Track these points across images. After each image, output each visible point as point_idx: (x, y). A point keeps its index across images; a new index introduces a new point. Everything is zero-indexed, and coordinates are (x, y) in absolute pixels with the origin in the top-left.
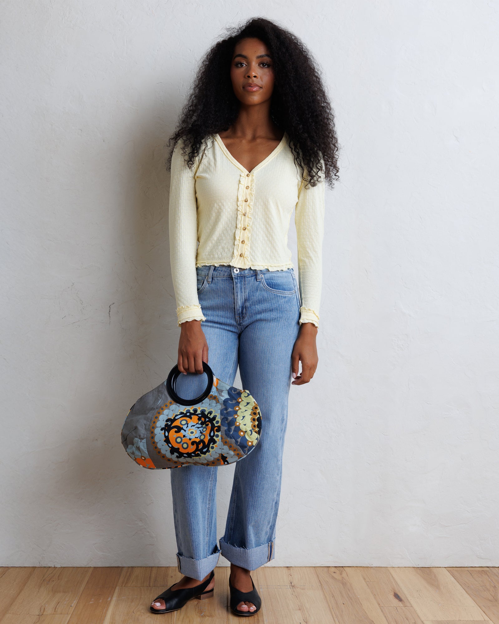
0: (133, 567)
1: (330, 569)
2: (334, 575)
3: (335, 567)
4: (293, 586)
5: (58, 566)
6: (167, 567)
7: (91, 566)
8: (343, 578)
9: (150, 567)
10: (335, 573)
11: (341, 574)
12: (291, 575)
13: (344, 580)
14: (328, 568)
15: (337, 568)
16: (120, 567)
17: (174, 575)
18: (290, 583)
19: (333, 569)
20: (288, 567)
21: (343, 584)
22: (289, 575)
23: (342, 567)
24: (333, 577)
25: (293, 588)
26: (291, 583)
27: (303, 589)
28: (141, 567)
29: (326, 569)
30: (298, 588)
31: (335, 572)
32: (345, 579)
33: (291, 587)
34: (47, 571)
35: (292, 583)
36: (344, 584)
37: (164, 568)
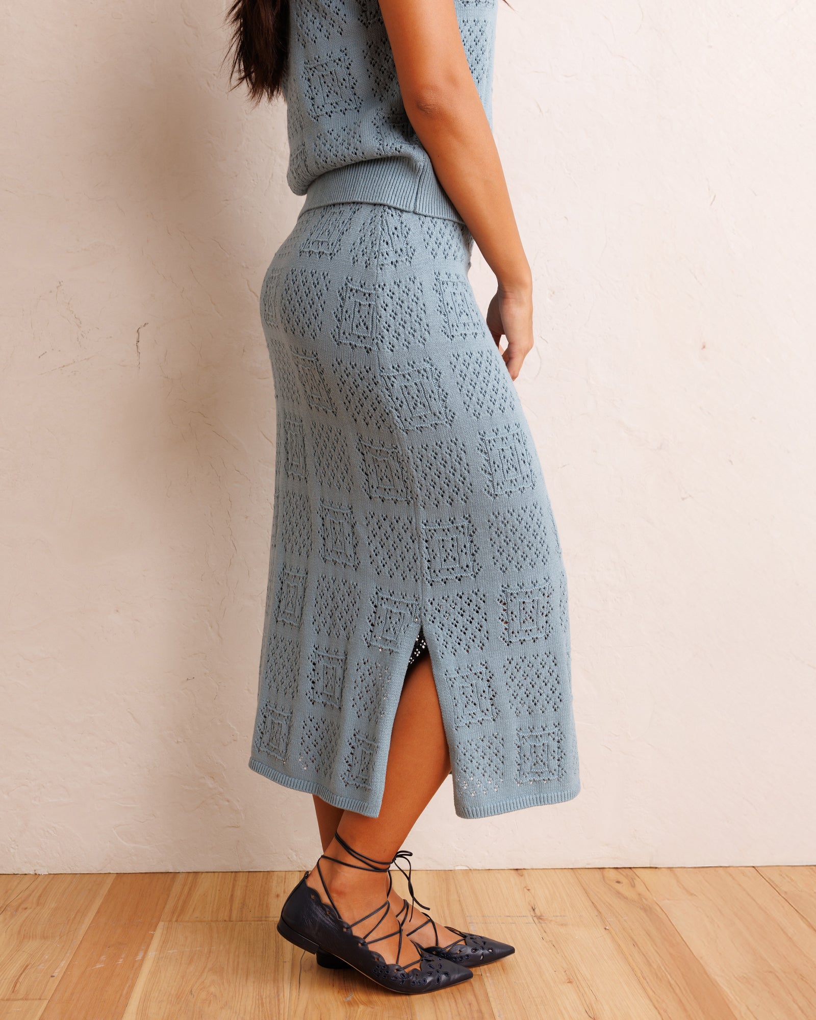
0: (197, 872)
1: (606, 871)
2: (618, 887)
3: (614, 868)
4: (540, 918)
5: (43, 871)
6: (268, 872)
7: (111, 872)
8: (639, 894)
9: (232, 872)
10: (618, 882)
11: (633, 886)
12: (528, 890)
13: (644, 900)
14: (602, 870)
15: (619, 870)
16: (170, 873)
17: (283, 890)
18: (532, 910)
19: (613, 875)
20: (517, 869)
21: (645, 910)
22: (525, 889)
23: (630, 868)
24: (618, 894)
25: (540, 921)
26: (534, 910)
27: (562, 925)
28: (214, 872)
29: (597, 872)
30: (551, 921)
31: (620, 880)
32: (646, 899)
33: (535, 919)
34: (18, 883)
35: (536, 910)
36: (647, 910)
37: (262, 873)
